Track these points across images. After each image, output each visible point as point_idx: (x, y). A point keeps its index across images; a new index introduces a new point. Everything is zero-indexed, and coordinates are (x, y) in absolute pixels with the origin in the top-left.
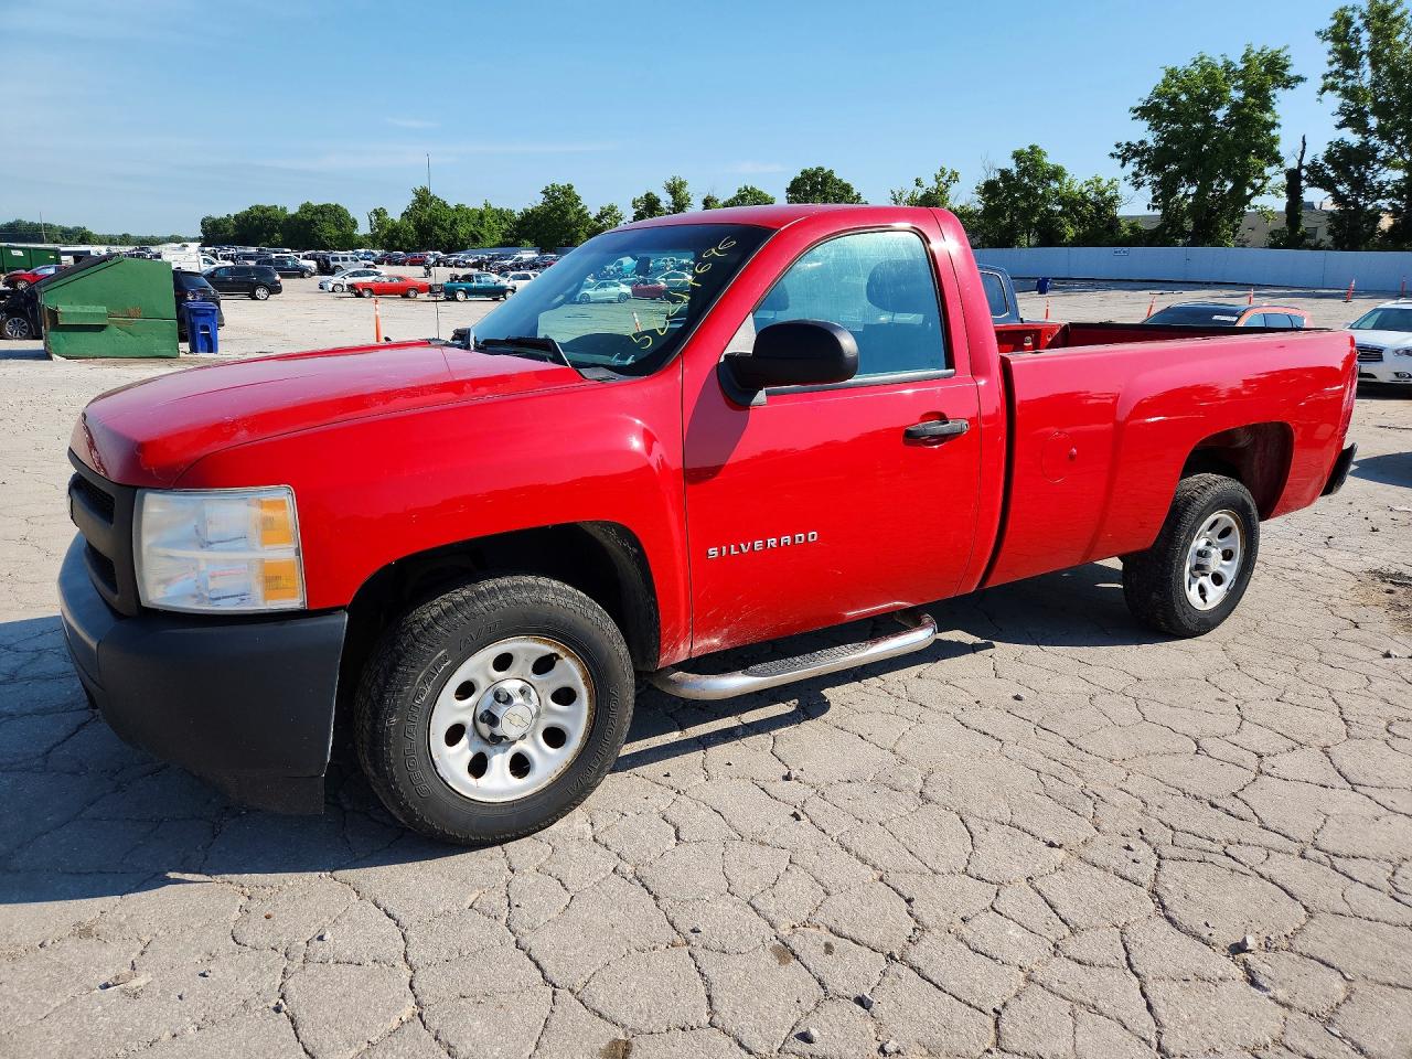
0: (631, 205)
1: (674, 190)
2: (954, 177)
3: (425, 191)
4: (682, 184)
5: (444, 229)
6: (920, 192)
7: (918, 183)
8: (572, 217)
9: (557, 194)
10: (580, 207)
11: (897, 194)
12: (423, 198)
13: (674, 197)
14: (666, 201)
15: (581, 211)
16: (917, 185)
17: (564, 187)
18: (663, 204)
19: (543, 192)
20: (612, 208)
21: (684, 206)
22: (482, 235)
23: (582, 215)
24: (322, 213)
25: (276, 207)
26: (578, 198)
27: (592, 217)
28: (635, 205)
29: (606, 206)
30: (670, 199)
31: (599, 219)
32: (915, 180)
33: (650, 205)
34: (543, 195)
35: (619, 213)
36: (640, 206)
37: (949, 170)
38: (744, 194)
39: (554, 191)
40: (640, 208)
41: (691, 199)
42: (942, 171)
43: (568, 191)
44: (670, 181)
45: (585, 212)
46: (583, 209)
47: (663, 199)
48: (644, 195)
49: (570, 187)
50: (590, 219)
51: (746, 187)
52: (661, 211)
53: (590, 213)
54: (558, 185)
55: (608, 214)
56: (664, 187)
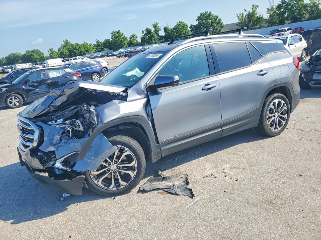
1: (155, 26)
2: (257, 7)
4: (157, 24)
6: (245, 14)
7: (245, 10)
8: (122, 39)
10: (123, 36)
11: (239, 15)
14: (153, 29)
16: (245, 11)
18: (152, 31)
21: (158, 30)
23: (125, 39)
24: (33, 52)
25: (17, 53)
27: (128, 38)
28: (143, 32)
29: (132, 35)
30: (154, 29)
31: (130, 38)
32: (245, 9)
33: (149, 31)
34: (111, 34)
35: (136, 36)
36: (145, 32)
37: (255, 5)
38: (179, 23)
39: (114, 33)
40: (145, 33)
41: (160, 28)
42: (253, 6)
43: (118, 32)
44: (153, 24)
45: (125, 37)
46: (125, 36)
47: (152, 29)
48: (146, 29)
49: (119, 31)
50: (127, 39)
51: (179, 22)
52: (152, 33)
53: (127, 37)
54: (115, 31)
55: (133, 37)
56: (152, 26)
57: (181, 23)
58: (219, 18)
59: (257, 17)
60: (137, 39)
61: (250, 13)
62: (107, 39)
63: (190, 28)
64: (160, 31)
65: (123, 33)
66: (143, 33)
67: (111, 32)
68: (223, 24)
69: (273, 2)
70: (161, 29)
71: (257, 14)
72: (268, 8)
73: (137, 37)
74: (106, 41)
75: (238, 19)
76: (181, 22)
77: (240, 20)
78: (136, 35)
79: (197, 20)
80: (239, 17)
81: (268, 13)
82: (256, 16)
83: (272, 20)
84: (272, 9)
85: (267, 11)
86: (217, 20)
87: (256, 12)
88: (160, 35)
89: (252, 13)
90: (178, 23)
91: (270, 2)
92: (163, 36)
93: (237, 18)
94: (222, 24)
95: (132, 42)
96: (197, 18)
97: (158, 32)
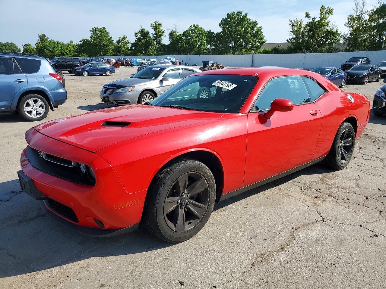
0: (134, 35)
1: (156, 27)
2: (330, 11)
3: (45, 36)
4: (160, 25)
5: (49, 50)
6: (306, 22)
7: (307, 15)
8: (105, 42)
9: (97, 32)
11: (293, 22)
12: (43, 38)
13: (156, 31)
14: (152, 32)
15: (109, 39)
17: (101, 28)
18: (150, 35)
19: (91, 31)
20: (124, 38)
21: (161, 35)
22: (66, 53)
23: (110, 42)
24: (5, 46)
26: (108, 33)
27: (115, 42)
28: (136, 35)
29: (122, 37)
30: (154, 32)
31: (118, 42)
32: (306, 13)
33: (144, 34)
34: (91, 32)
35: (128, 39)
37: (326, 7)
38: (193, 28)
39: (96, 30)
40: (139, 36)
41: (163, 32)
42: (323, 8)
43: (103, 30)
44: (154, 23)
46: (111, 38)
47: (150, 32)
48: (140, 30)
49: (104, 28)
51: (194, 25)
52: (150, 37)
53: (113, 40)
54: (98, 28)
55: (122, 40)
56: (151, 27)
58: (258, 26)
59: (328, 30)
61: (316, 20)
64: (163, 37)
68: (265, 38)
69: (364, 4)
70: (164, 34)
71: (328, 25)
72: (351, 16)
73: (128, 42)
74: (84, 41)
75: (291, 30)
76: (197, 26)
77: (294, 32)
79: (220, 25)
80: (293, 26)
81: (350, 26)
82: (326, 27)
83: (356, 39)
84: (359, 18)
85: (347, 21)
86: (255, 29)
87: (327, 21)
89: (319, 21)
90: (191, 26)
91: (357, 5)
92: (166, 45)
93: (290, 27)
94: (262, 39)
95: (119, 47)
96: (221, 21)
97: (161, 38)
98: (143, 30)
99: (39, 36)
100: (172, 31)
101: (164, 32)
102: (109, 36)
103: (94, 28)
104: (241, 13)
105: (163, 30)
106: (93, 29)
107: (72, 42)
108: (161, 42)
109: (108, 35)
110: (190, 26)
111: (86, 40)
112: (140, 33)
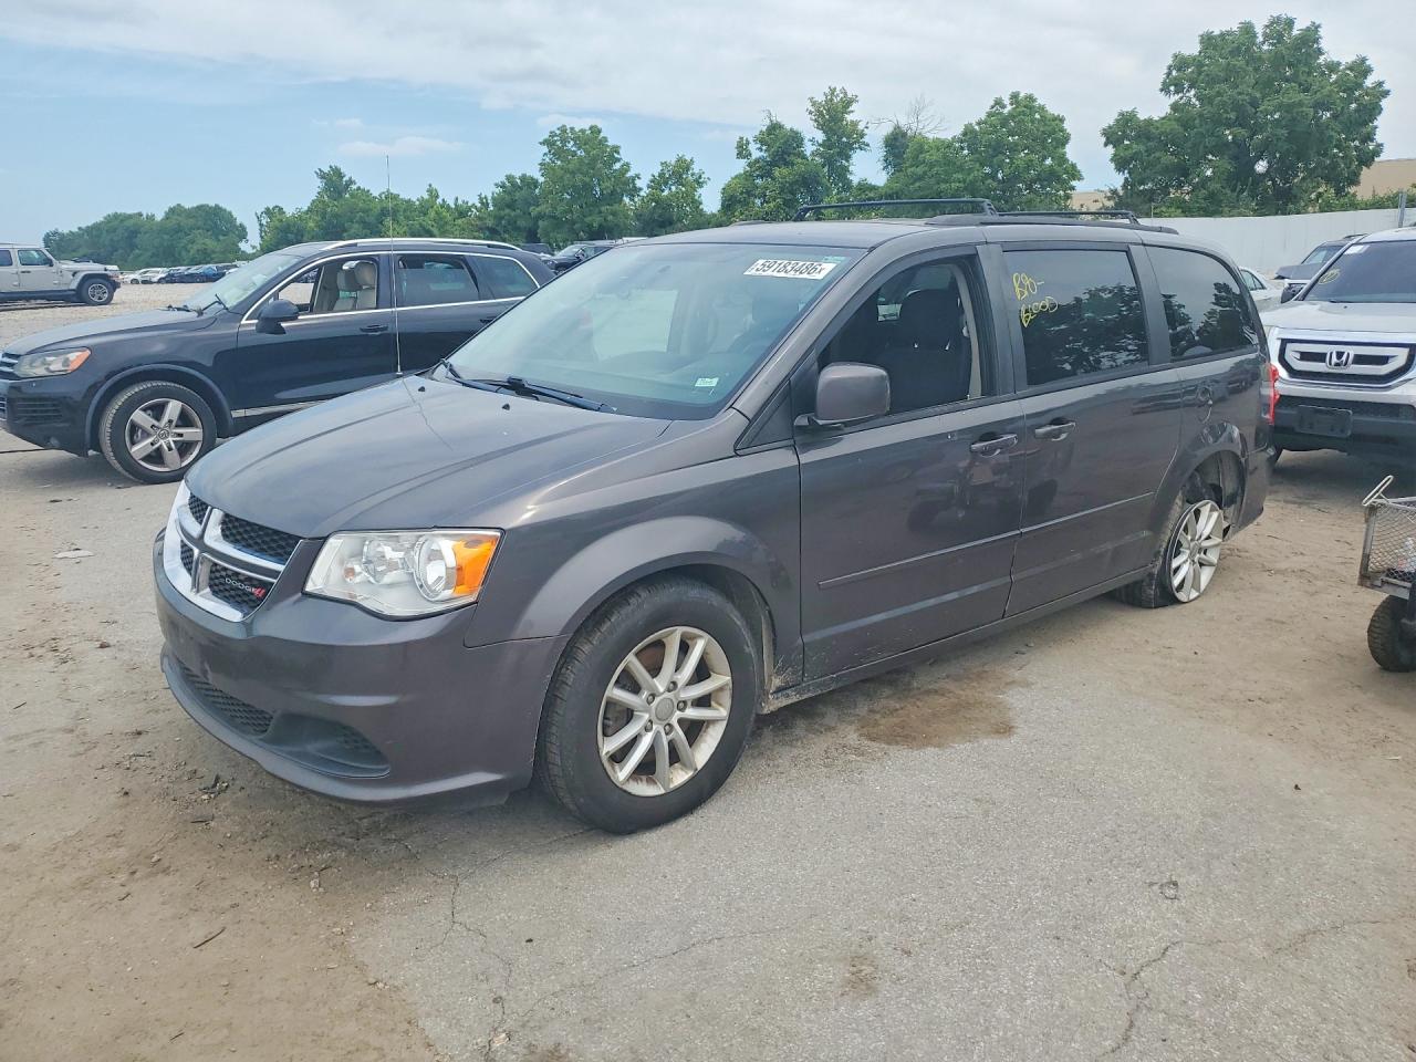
0: (736, 151)
3: (337, 173)
4: (848, 103)
8: (604, 185)
9: (570, 145)
12: (334, 183)
13: (829, 131)
14: (812, 137)
15: (619, 173)
17: (583, 131)
18: (809, 149)
20: (684, 166)
21: (849, 146)
23: (624, 181)
25: (140, 215)
26: (612, 151)
28: (742, 150)
29: (673, 161)
30: (820, 136)
33: (782, 145)
34: (545, 149)
35: (696, 171)
36: (756, 152)
38: (1011, 109)
39: (564, 141)
40: (756, 154)
41: (861, 136)
43: (592, 139)
44: (820, 98)
45: (629, 174)
46: (626, 168)
47: (807, 136)
48: (764, 129)
49: (595, 131)
50: (641, 189)
51: (1014, 97)
52: (804, 157)
53: (639, 175)
54: (572, 129)
55: (676, 175)
56: (811, 113)
57: (1025, 106)
58: (1369, 82)
60: (699, 190)
62: (517, 174)
63: (1111, 137)
64: (856, 156)
65: (616, 149)
66: (740, 155)
67: (546, 136)
70: (866, 139)
73: (699, 183)
74: (513, 184)
76: (1030, 98)
78: (696, 169)
79: (1165, 89)
88: (855, 179)
90: (999, 102)
92: (873, 188)
95: (664, 206)
96: (1170, 68)
97: (848, 158)
98: (775, 128)
99: (322, 175)
100: (897, 127)
101: (866, 131)
102: (619, 160)
103: (558, 132)
104: (1290, 23)
105: (861, 126)
106: (553, 134)
107: (433, 194)
108: (850, 177)
109: (616, 155)
110: (992, 103)
111: (523, 178)
112: (762, 142)
